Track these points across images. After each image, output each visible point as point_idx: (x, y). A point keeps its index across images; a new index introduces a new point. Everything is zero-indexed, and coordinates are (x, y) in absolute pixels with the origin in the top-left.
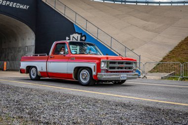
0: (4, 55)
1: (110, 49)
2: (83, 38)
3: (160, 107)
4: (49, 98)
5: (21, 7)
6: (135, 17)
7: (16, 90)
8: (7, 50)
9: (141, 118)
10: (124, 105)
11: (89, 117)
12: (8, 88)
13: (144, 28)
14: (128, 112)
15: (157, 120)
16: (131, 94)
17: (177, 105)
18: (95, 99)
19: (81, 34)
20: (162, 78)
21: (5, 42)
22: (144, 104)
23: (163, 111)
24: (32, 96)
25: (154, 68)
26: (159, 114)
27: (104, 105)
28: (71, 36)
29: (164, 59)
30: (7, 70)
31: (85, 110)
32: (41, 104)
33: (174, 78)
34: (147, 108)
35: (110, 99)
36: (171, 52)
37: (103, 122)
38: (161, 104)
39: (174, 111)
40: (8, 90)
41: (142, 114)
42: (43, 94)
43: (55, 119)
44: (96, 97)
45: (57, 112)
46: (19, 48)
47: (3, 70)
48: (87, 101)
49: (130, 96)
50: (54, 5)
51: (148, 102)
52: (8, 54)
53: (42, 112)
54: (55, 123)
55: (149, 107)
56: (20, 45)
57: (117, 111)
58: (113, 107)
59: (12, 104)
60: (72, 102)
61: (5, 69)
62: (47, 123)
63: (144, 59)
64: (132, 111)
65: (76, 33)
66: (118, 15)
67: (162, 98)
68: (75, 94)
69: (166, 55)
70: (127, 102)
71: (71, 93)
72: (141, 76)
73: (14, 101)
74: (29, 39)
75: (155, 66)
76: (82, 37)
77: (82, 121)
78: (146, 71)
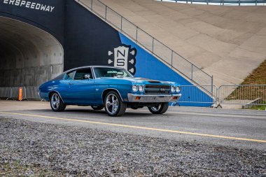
0: (18, 78)
1: (170, 67)
2: (133, 53)
3: (237, 146)
4: (80, 137)
5: (43, 8)
6: (205, 22)
7: (33, 127)
8: (23, 70)
9: (210, 162)
10: (187, 145)
11: (136, 162)
12: (22, 125)
13: (219, 38)
14: (191, 154)
15: (231, 165)
16: (197, 130)
17: (261, 143)
18: (146, 138)
19: (129, 47)
20: (243, 107)
21: (20, 60)
22: (214, 143)
23: (241, 152)
24: (56, 136)
25: (233, 94)
26: (235, 155)
27: (159, 145)
28: (116, 50)
29: (246, 80)
30: (23, 100)
31: (131, 152)
32: (68, 145)
33: (259, 106)
34: (218, 148)
35: (167, 137)
36: (256, 70)
37: (155, 168)
38: (239, 142)
39: (256, 151)
40: (22, 128)
41: (211, 156)
42: (73, 132)
43: (86, 166)
44: (148, 134)
45: (91, 156)
46: (41, 68)
47: (18, 100)
48: (134, 140)
49: (196, 132)
50: (90, 6)
51: (221, 140)
52: (25, 76)
53: (70, 158)
54: (86, 172)
55: (221, 147)
56: (42, 64)
57: (177, 153)
58: (172, 148)
59: (25, 147)
60: (114, 142)
61: (20, 98)
62: (75, 172)
63: (218, 81)
64: (198, 153)
65: (122, 45)
66: (182, 19)
67: (240, 135)
68: (118, 130)
69: (248, 75)
70: (191, 141)
71: (113, 130)
72: (214, 105)
73: (29, 142)
74: (55, 54)
75: (233, 90)
76: (130, 50)
77: (126, 169)
78: (221, 97)
